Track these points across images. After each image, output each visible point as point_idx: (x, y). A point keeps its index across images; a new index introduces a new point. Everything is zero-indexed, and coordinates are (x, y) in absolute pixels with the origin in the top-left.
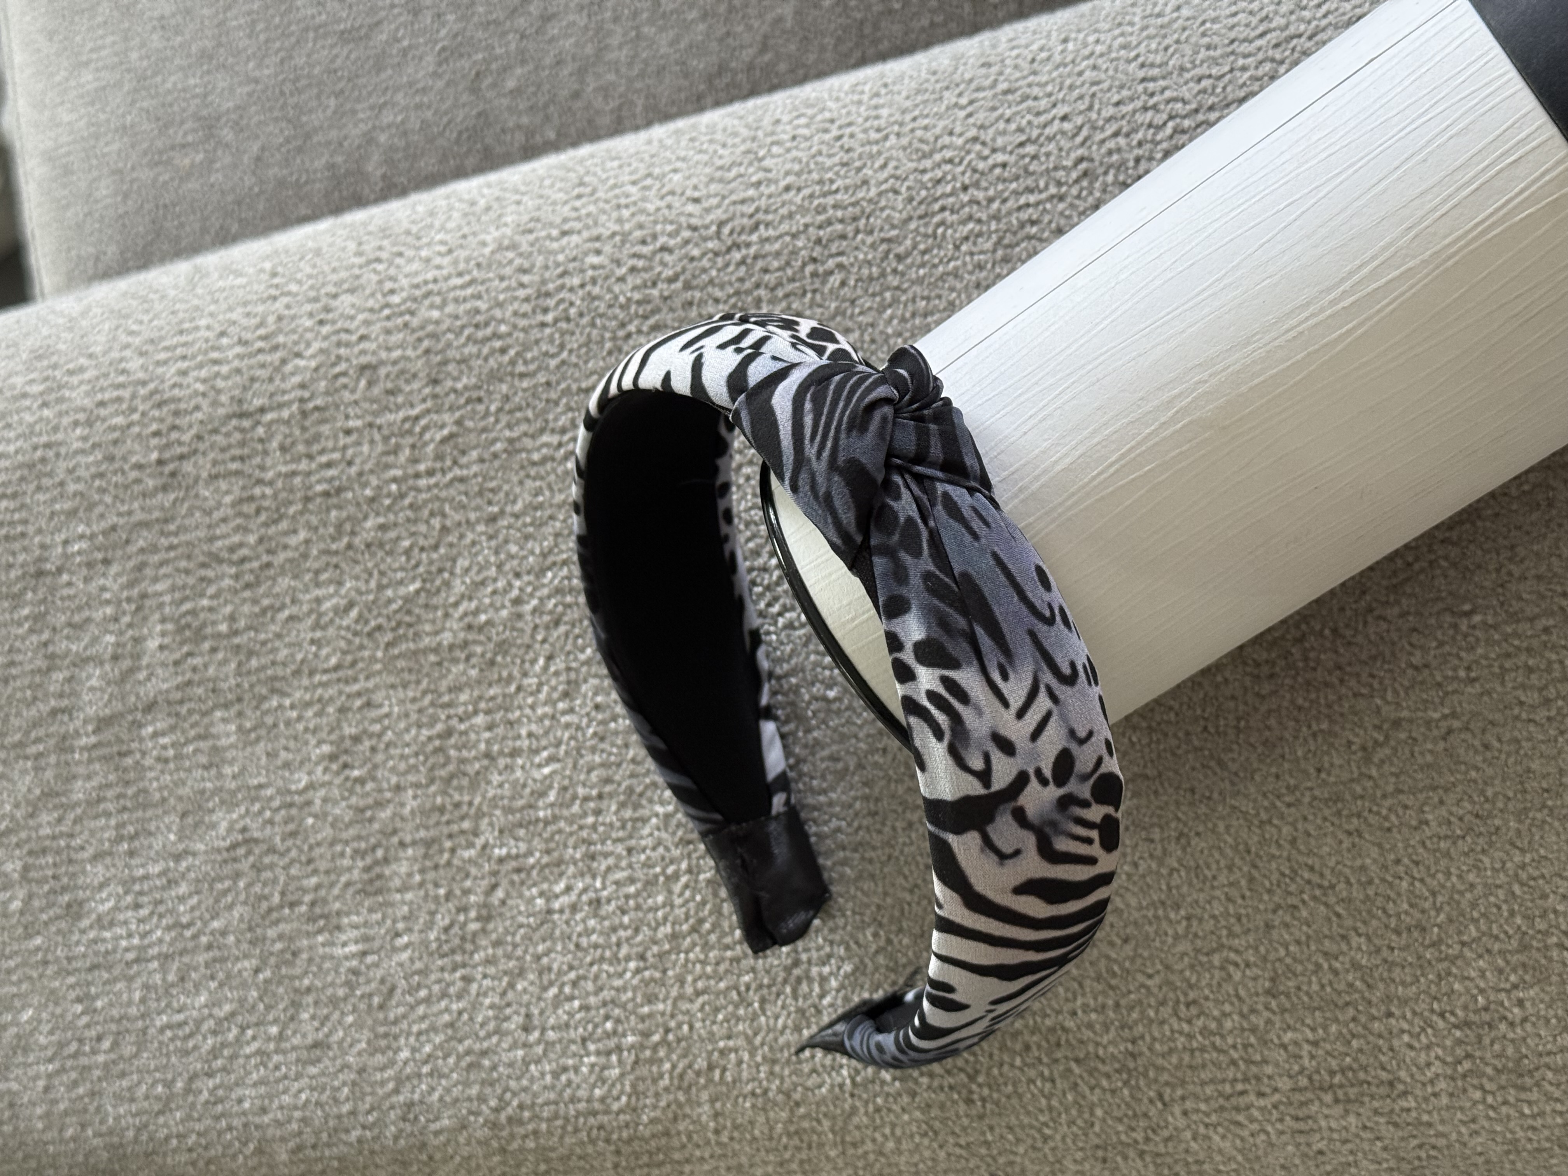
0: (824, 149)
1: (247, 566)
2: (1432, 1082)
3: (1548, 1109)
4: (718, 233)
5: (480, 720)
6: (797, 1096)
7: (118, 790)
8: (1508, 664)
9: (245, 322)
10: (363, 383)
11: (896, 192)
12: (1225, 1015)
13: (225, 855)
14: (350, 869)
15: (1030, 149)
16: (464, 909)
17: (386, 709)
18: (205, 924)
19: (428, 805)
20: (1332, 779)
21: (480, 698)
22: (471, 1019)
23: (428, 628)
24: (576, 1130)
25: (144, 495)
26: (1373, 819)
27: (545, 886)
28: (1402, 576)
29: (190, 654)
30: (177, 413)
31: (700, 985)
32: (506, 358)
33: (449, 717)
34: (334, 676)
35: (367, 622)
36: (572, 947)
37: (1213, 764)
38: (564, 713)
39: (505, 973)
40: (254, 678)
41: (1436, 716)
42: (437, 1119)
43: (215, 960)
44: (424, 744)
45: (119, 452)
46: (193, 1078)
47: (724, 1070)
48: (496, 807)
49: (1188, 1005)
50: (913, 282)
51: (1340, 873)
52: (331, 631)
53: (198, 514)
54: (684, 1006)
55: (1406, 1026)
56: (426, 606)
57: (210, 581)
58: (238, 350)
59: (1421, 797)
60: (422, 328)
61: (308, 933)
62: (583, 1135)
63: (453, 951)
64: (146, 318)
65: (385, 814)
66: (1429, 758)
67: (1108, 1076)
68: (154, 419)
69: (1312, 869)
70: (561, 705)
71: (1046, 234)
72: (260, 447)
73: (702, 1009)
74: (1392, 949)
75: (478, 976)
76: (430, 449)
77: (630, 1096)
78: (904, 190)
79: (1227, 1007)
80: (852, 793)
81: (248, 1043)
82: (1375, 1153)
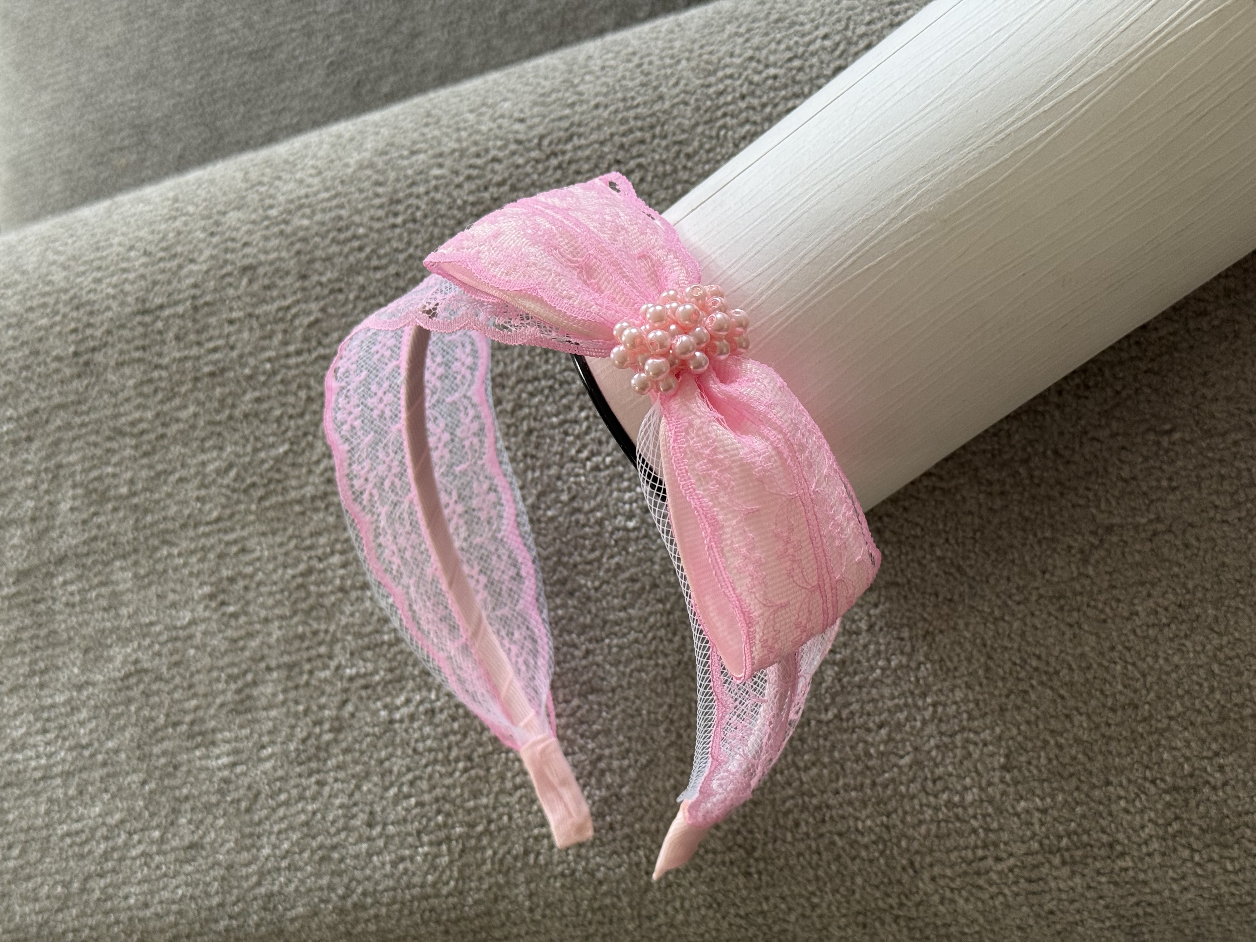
0: (628, 74)
1: (145, 437)
2: (1146, 843)
4: (539, 145)
5: (336, 559)
6: (600, 875)
7: (32, 632)
8: (1203, 474)
9: (150, 237)
10: (245, 281)
11: (686, 104)
12: (966, 789)
13: (120, 683)
14: (224, 692)
15: (796, 63)
16: (318, 723)
17: (257, 554)
18: (101, 744)
19: (291, 634)
20: (1055, 579)
21: (337, 540)
22: (324, 818)
23: (294, 483)
24: (411, 913)
25: (62, 382)
26: (1090, 612)
27: (388, 700)
29: (96, 514)
30: (91, 313)
32: (363, 255)
33: (310, 558)
34: (215, 527)
35: (243, 480)
36: (410, 752)
37: (953, 570)
39: (353, 776)
40: (149, 532)
41: (1144, 521)
42: (293, 907)
43: (109, 775)
44: (288, 582)
45: (42, 347)
46: (87, 879)
47: (538, 854)
48: (348, 633)
49: (934, 781)
51: (1064, 661)
52: (214, 490)
53: (106, 397)
54: (504, 799)
55: (1122, 793)
56: (294, 465)
57: (114, 452)
58: (144, 260)
59: (1132, 591)
60: (294, 233)
61: (188, 749)
62: (417, 917)
63: (309, 759)
64: (70, 241)
65: (254, 643)
66: (1138, 558)
67: (866, 847)
68: (73, 319)
69: (1039, 658)
72: (158, 338)
73: (519, 801)
74: (1109, 725)
75: (330, 780)
76: (299, 333)
77: (457, 880)
78: (692, 102)
79: (968, 781)
80: (648, 609)
81: (134, 846)
82: (1099, 912)
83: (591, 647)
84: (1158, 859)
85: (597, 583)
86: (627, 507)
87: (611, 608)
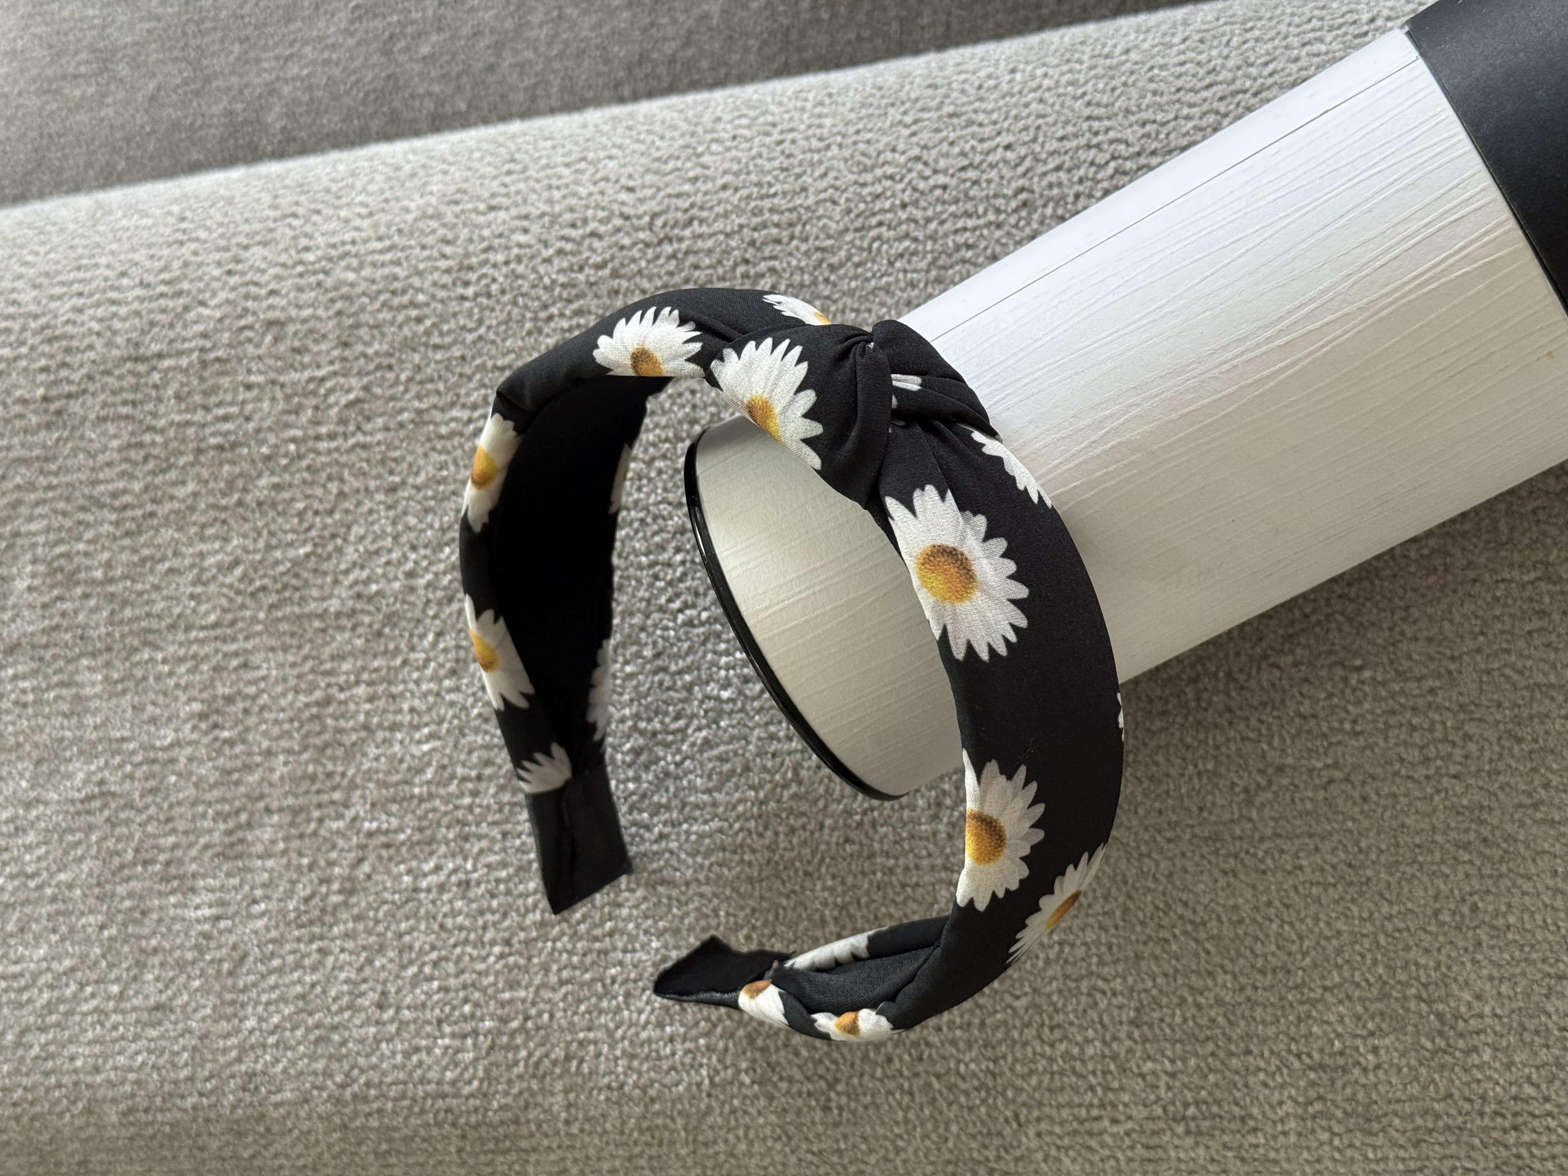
0: (765, 151)
1: (129, 513)
2: (1282, 1121)
3: (1391, 1155)
4: (651, 225)
5: (361, 691)
6: (652, 1092)
8: (1392, 721)
9: (148, 264)
10: (269, 338)
11: (834, 203)
12: (1088, 1041)
13: (79, 806)
14: (210, 831)
15: (972, 174)
16: (326, 881)
17: (263, 672)
18: (52, 875)
19: (299, 773)
20: (1213, 819)
21: (364, 668)
22: (324, 992)
23: (315, 593)
24: (423, 1111)
25: (26, 432)
26: (1248, 860)
27: (414, 864)
28: (1298, 627)
29: (60, 598)
30: (68, 351)
31: (565, 974)
32: (421, 328)
33: (329, 685)
34: (212, 633)
35: (251, 581)
36: (436, 927)
38: (449, 691)
39: (364, 948)
40: (126, 629)
41: (1319, 765)
42: (279, 1090)
43: (58, 913)
44: (300, 710)
46: (23, 1033)
47: (582, 1061)
48: (370, 780)
49: (1052, 1029)
50: (844, 294)
51: (1213, 910)
52: (212, 588)
53: (81, 456)
54: (547, 994)
55: (1262, 1065)
56: (315, 571)
57: (88, 525)
58: (139, 292)
59: (1297, 842)
60: (336, 289)
61: (160, 894)
62: (430, 1117)
63: (311, 923)
64: (42, 250)
65: (252, 778)
66: (1309, 806)
67: (966, 1093)
68: (43, 354)
69: (1186, 904)
70: (447, 683)
71: (981, 260)
72: (154, 393)
73: (564, 998)
74: (1256, 988)
75: (336, 949)
76: (334, 412)
77: (481, 1081)
78: (842, 201)
79: (1091, 1033)
80: (737, 795)
81: (86, 1000)
83: (667, 830)
84: (1293, 1139)
85: (678, 758)
86: (723, 673)
87: (692, 788)
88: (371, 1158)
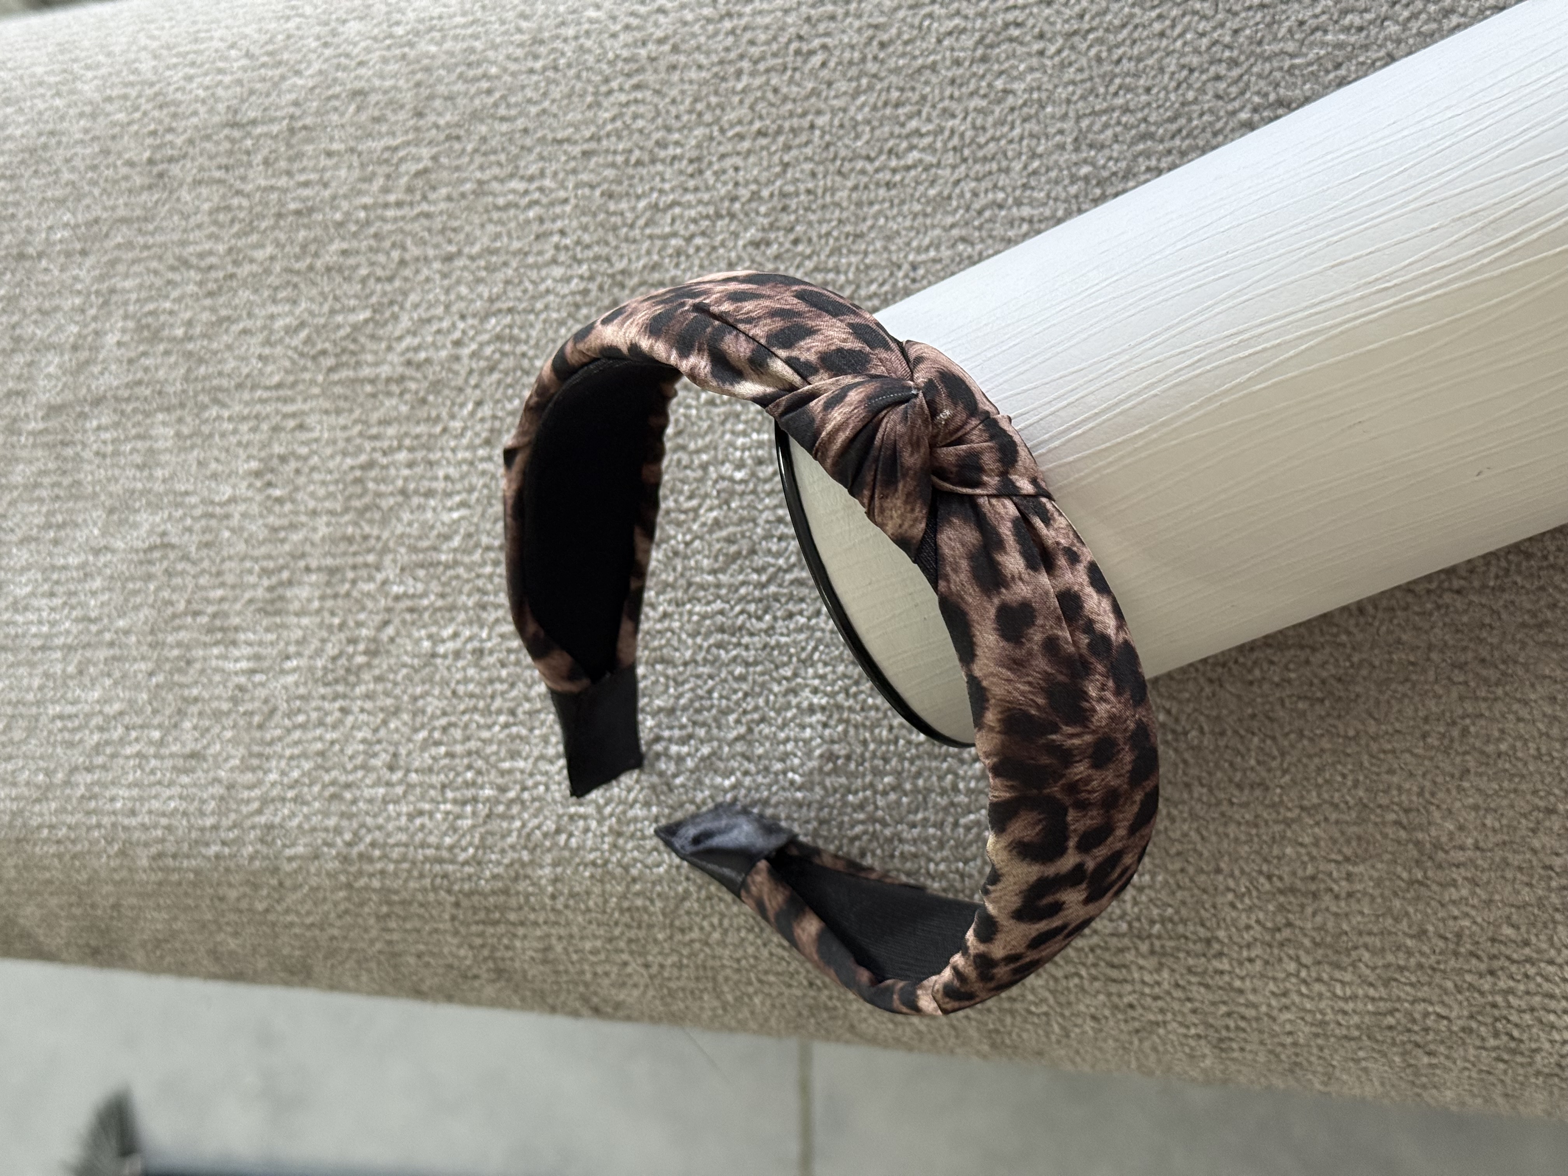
1: (213, 274)
2: (1249, 946)
3: (1360, 992)
5: (402, 456)
6: (634, 872)
7: (55, 478)
9: (256, 37)
10: (352, 108)
13: (142, 555)
14: (254, 586)
16: (353, 641)
17: (316, 434)
18: (111, 622)
19: (339, 534)
21: (406, 434)
22: (342, 751)
23: (370, 358)
24: (422, 876)
25: (130, 192)
27: (434, 629)
29: (145, 354)
30: (175, 116)
34: (274, 394)
35: (314, 345)
36: (448, 693)
38: (482, 460)
39: (382, 709)
40: (199, 386)
42: (293, 845)
43: (114, 658)
44: (345, 473)
45: (114, 146)
47: (571, 835)
48: (402, 544)
50: (890, 71)
51: (1196, 720)
52: (279, 350)
53: (176, 218)
55: (1231, 883)
56: (373, 337)
57: (176, 285)
58: (244, 62)
60: (418, 60)
61: (205, 645)
62: (427, 882)
63: (337, 681)
64: (167, 25)
65: (296, 537)
68: (153, 119)
70: (481, 452)
71: (1028, 38)
72: (245, 158)
74: (1232, 804)
75: (356, 709)
76: (404, 180)
77: (477, 848)
81: (130, 744)
82: (1184, 1015)
83: (670, 609)
84: (1258, 966)
85: (688, 537)
86: (738, 454)
87: (699, 569)
88: (372, 921)
